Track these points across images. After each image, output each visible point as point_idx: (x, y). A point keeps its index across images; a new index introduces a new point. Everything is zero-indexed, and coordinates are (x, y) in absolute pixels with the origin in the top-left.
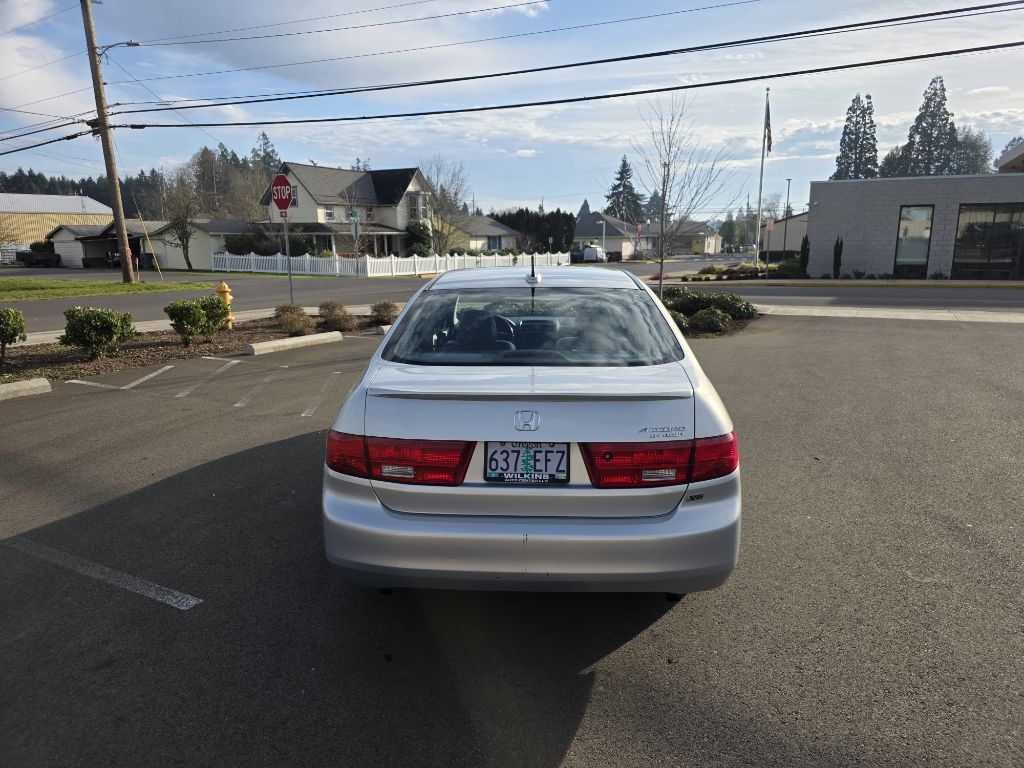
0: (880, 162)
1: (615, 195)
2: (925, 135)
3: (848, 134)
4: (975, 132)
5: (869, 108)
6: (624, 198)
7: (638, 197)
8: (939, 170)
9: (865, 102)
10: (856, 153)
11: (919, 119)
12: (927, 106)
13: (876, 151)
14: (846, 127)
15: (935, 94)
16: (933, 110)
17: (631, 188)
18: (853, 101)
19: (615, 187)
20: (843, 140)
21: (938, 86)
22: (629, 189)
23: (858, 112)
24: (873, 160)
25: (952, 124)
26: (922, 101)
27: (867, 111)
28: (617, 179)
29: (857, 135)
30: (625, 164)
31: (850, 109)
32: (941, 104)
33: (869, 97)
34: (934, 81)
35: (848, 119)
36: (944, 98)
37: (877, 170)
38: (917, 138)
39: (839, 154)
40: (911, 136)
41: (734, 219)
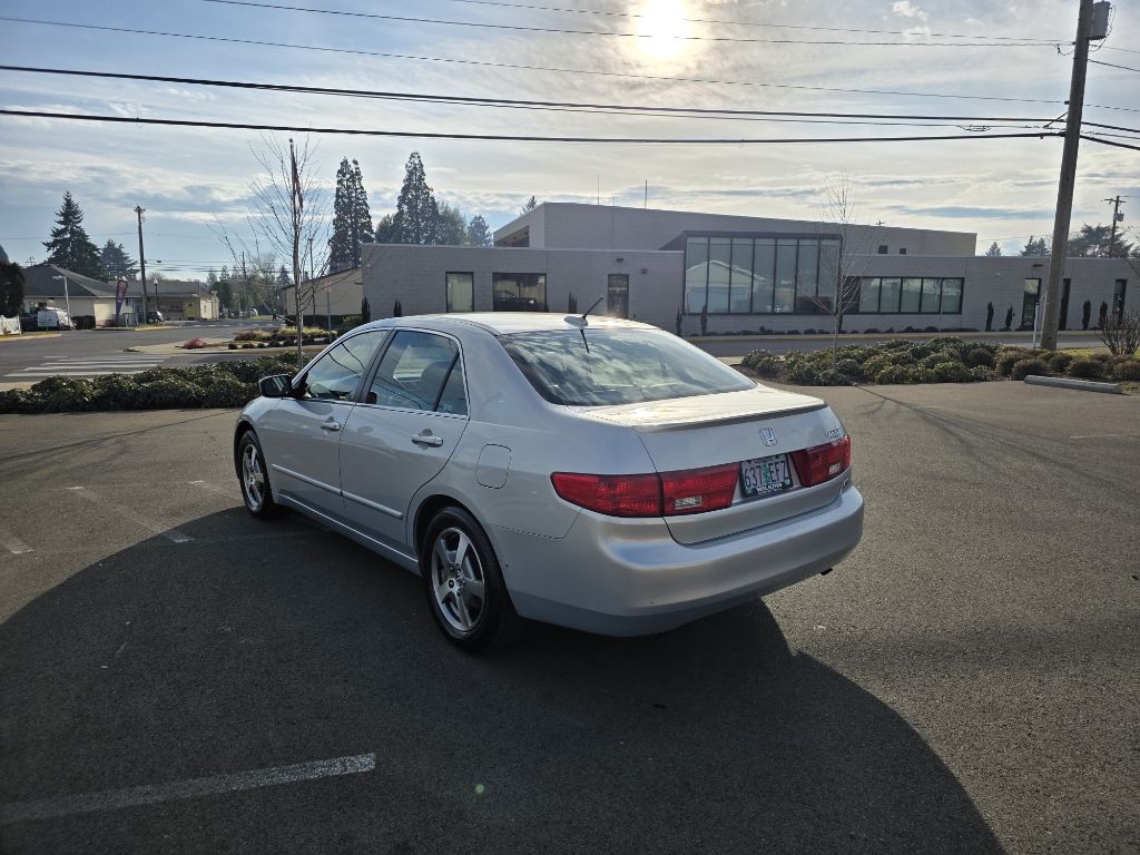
0: (375, 229)
1: (58, 242)
2: (412, 206)
3: (341, 197)
4: (452, 208)
5: (358, 174)
6: (72, 247)
7: (95, 248)
8: (428, 240)
9: (353, 167)
10: (351, 218)
11: (405, 190)
12: (409, 179)
13: (370, 218)
14: (338, 190)
15: (415, 168)
16: (415, 183)
17: (84, 236)
18: (342, 164)
19: (57, 233)
20: (337, 204)
21: (417, 162)
22: (80, 237)
23: (348, 176)
24: (368, 226)
25: (433, 198)
26: (404, 174)
27: (356, 176)
28: (60, 222)
29: (349, 198)
30: (69, 204)
31: (339, 172)
32: (421, 179)
33: (355, 162)
34: (412, 156)
35: (339, 182)
36: (423, 174)
37: (373, 236)
38: (405, 208)
39: (335, 216)
40: (399, 206)
41: (219, 280)
